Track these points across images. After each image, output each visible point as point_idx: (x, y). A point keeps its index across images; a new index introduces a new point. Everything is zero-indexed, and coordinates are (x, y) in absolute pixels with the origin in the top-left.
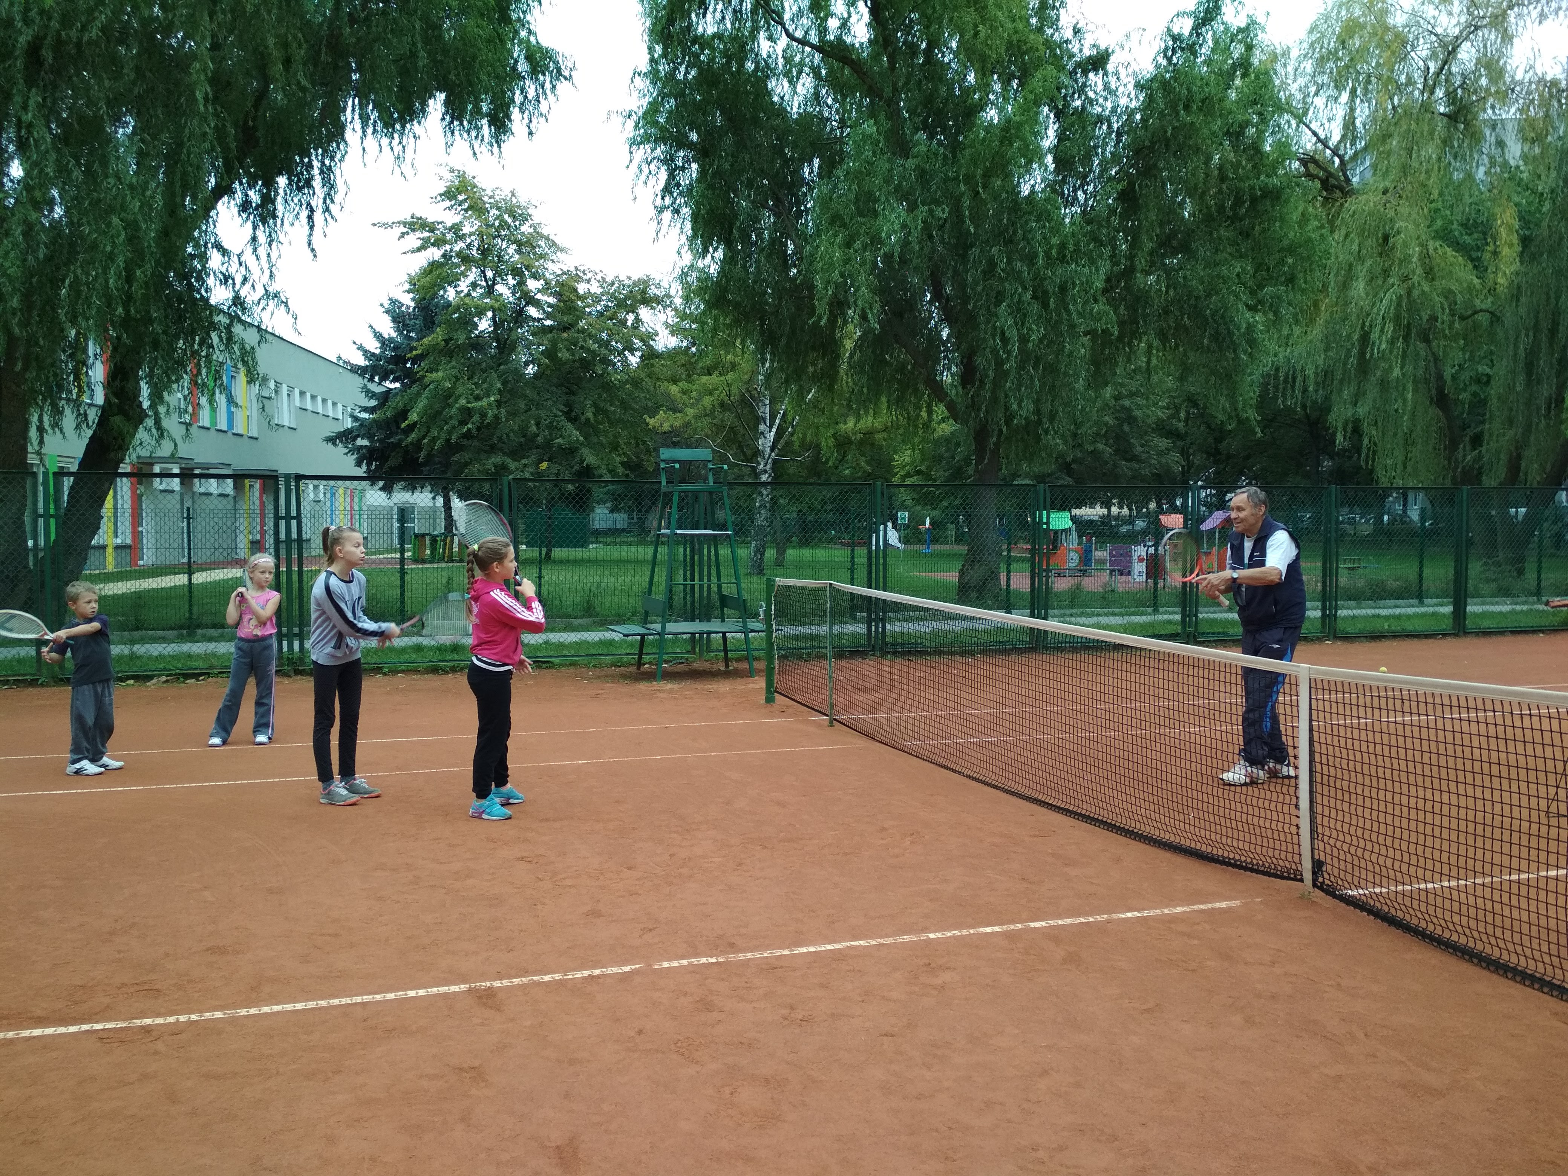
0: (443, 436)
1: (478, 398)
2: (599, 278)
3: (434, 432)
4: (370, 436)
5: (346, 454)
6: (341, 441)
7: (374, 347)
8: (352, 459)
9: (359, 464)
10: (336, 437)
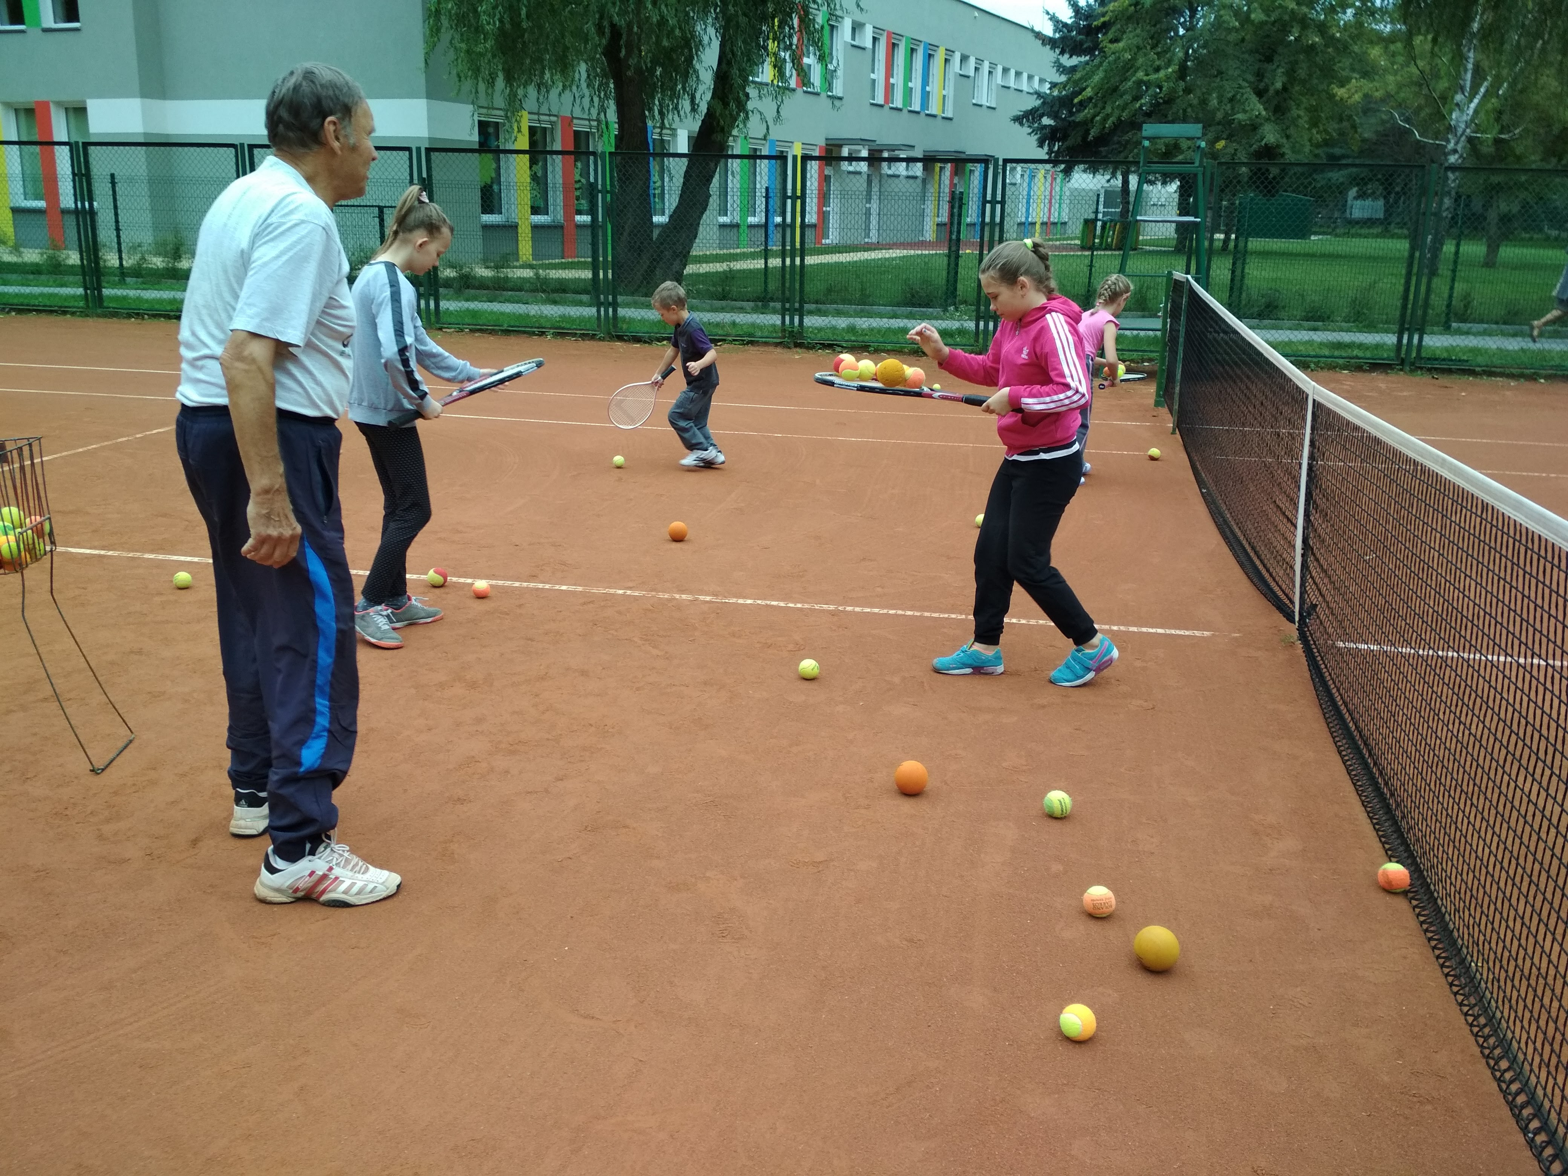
1: (1157, 70)
4: (1055, 116)
5: (1030, 134)
6: (1028, 121)
7: (1066, 15)
8: (1034, 139)
9: (1041, 145)
10: (1023, 117)
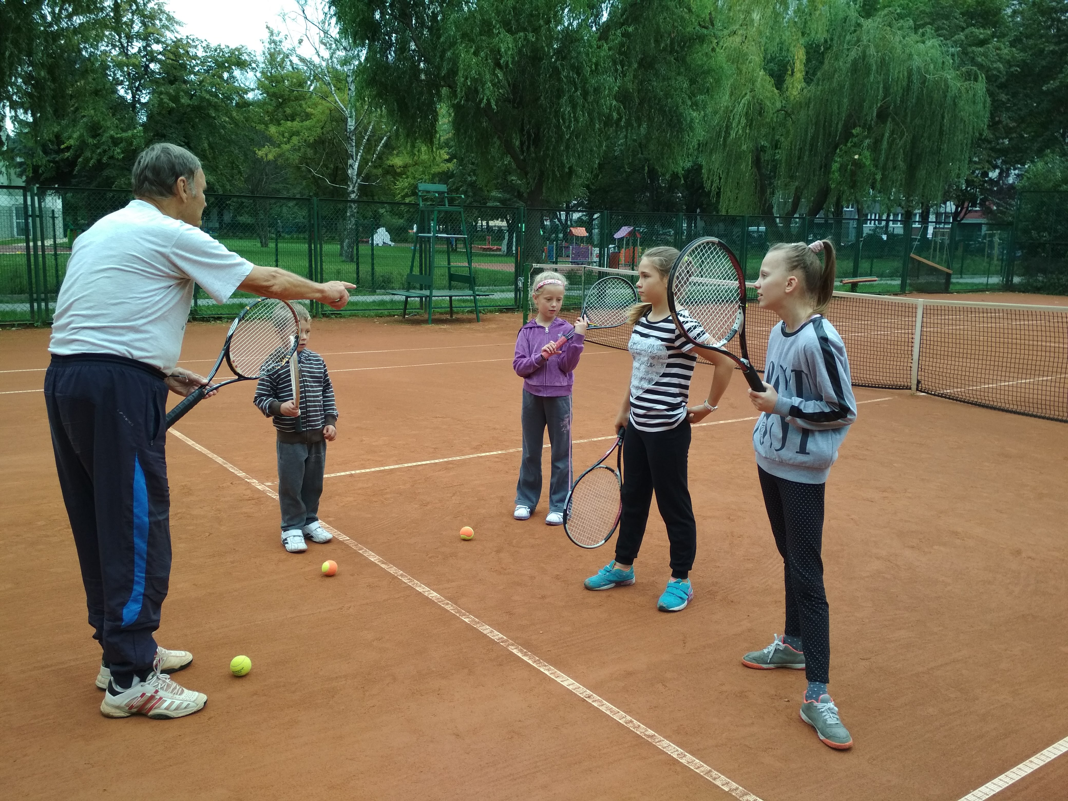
0: (95, 157)
2: (204, 45)
3: (88, 154)
